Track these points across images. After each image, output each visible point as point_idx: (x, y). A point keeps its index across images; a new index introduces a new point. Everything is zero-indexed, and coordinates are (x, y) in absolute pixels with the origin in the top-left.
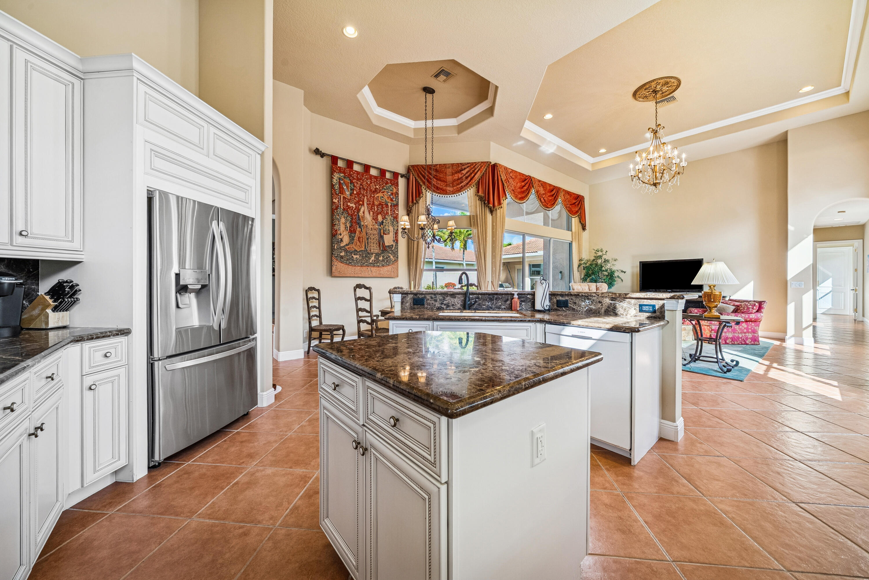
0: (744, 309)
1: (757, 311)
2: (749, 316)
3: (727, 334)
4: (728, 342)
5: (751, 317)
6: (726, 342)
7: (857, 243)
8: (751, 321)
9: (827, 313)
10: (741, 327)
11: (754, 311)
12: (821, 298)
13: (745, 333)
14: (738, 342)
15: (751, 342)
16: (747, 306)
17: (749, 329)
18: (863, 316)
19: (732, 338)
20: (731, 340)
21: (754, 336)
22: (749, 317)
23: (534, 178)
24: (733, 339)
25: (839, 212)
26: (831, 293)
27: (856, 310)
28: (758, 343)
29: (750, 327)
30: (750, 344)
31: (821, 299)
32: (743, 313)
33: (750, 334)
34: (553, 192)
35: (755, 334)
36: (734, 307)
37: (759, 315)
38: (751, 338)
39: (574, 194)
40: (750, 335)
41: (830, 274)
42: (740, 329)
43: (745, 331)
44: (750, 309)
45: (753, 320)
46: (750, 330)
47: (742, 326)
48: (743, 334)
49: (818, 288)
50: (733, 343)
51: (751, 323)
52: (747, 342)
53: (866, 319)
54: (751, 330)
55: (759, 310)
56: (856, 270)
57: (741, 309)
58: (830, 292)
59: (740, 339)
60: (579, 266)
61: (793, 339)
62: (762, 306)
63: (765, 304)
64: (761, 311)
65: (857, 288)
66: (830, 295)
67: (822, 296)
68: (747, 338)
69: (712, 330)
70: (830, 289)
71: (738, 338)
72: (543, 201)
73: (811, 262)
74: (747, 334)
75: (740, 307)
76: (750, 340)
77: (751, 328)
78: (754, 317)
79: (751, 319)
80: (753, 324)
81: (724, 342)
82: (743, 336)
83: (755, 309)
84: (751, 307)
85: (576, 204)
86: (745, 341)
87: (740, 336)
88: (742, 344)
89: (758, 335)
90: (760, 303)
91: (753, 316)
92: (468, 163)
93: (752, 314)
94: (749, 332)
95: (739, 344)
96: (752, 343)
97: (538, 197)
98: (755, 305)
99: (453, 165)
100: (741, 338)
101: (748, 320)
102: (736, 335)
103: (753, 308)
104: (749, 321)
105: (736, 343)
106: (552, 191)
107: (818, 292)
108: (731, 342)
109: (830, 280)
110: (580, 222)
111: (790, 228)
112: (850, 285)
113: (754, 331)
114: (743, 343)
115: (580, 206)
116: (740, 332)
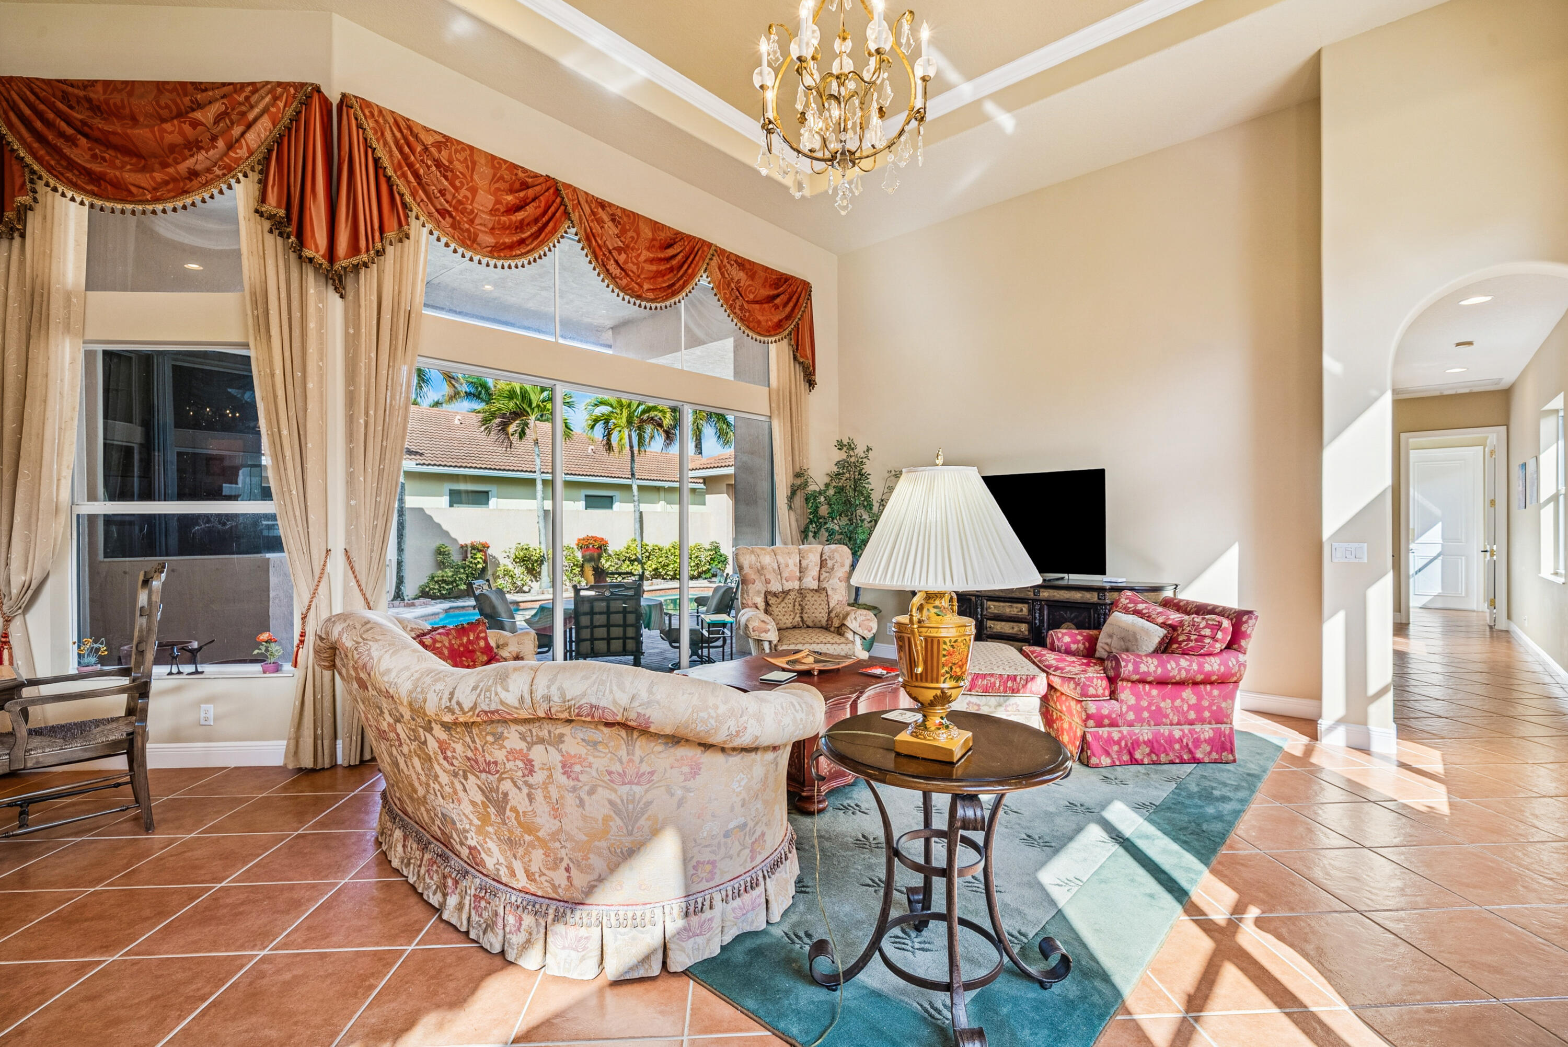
0: (1189, 640)
1: (1229, 647)
2: (1201, 665)
3: (1136, 729)
4: (1138, 756)
5: (1207, 668)
6: (1131, 755)
7: (1494, 435)
8: (1207, 681)
9: (1430, 606)
10: (1178, 703)
11: (1219, 646)
12: (1420, 570)
13: (1191, 723)
14: (1172, 756)
15: (1210, 753)
16: (1197, 629)
17: (1205, 709)
18: (1509, 617)
19: (1149, 743)
20: (1147, 750)
21: (1219, 733)
22: (1200, 671)
23: (575, 190)
24: (1154, 747)
25: (1458, 345)
26: (1440, 558)
27: (1493, 604)
28: (1231, 757)
29: (1206, 703)
30: (1207, 760)
31: (1419, 574)
32: (1185, 653)
33: (1207, 727)
34: (670, 252)
35: (1223, 727)
36: (1162, 632)
37: (1232, 660)
38: (1210, 741)
39: (766, 269)
40: (1206, 731)
41: (1438, 512)
42: (1175, 709)
43: (1192, 715)
44: (1207, 640)
45: (1214, 678)
46: (1207, 714)
47: (1183, 700)
48: (1186, 728)
49: (1412, 546)
50: (1154, 758)
51: (1208, 687)
52: (1199, 755)
53: (1515, 628)
54: (1211, 712)
55: (1234, 644)
56: (1493, 503)
57: (1180, 639)
58: (1439, 555)
59: (1177, 746)
60: (793, 493)
61: (1341, 731)
62: (1243, 629)
63: (1251, 622)
64: (1240, 646)
65: (1495, 547)
66: (1438, 562)
67: (1420, 566)
68: (1197, 742)
69: (1089, 717)
70: (1438, 549)
71: (1171, 740)
72: (616, 271)
73: (1388, 481)
74: (1198, 728)
75: (1180, 630)
76: (1208, 749)
77: (1211, 705)
78: (1216, 667)
79: (1209, 675)
80: (1216, 692)
81: (1126, 758)
82: (1184, 735)
83: (1222, 641)
84: (1207, 632)
85: (778, 301)
86: (1190, 752)
87: (1177, 734)
88: (1183, 762)
89: (1231, 729)
90: (1239, 619)
91: (1213, 665)
92: (224, 84)
93: (1212, 659)
94: (1203, 721)
95: (1172, 762)
96: (1215, 756)
97: (596, 259)
98: (1219, 626)
99: (161, 87)
100: (1180, 740)
101: (1200, 678)
102: (1165, 730)
103: (1213, 638)
104: (1203, 682)
105: (1163, 758)
106: (670, 246)
107: (1411, 555)
108: (1149, 755)
109: (1438, 528)
110: (795, 358)
111: (1329, 362)
112: (1478, 541)
113: (1221, 717)
114: (1186, 757)
115: (788, 309)
116: (1175, 720)
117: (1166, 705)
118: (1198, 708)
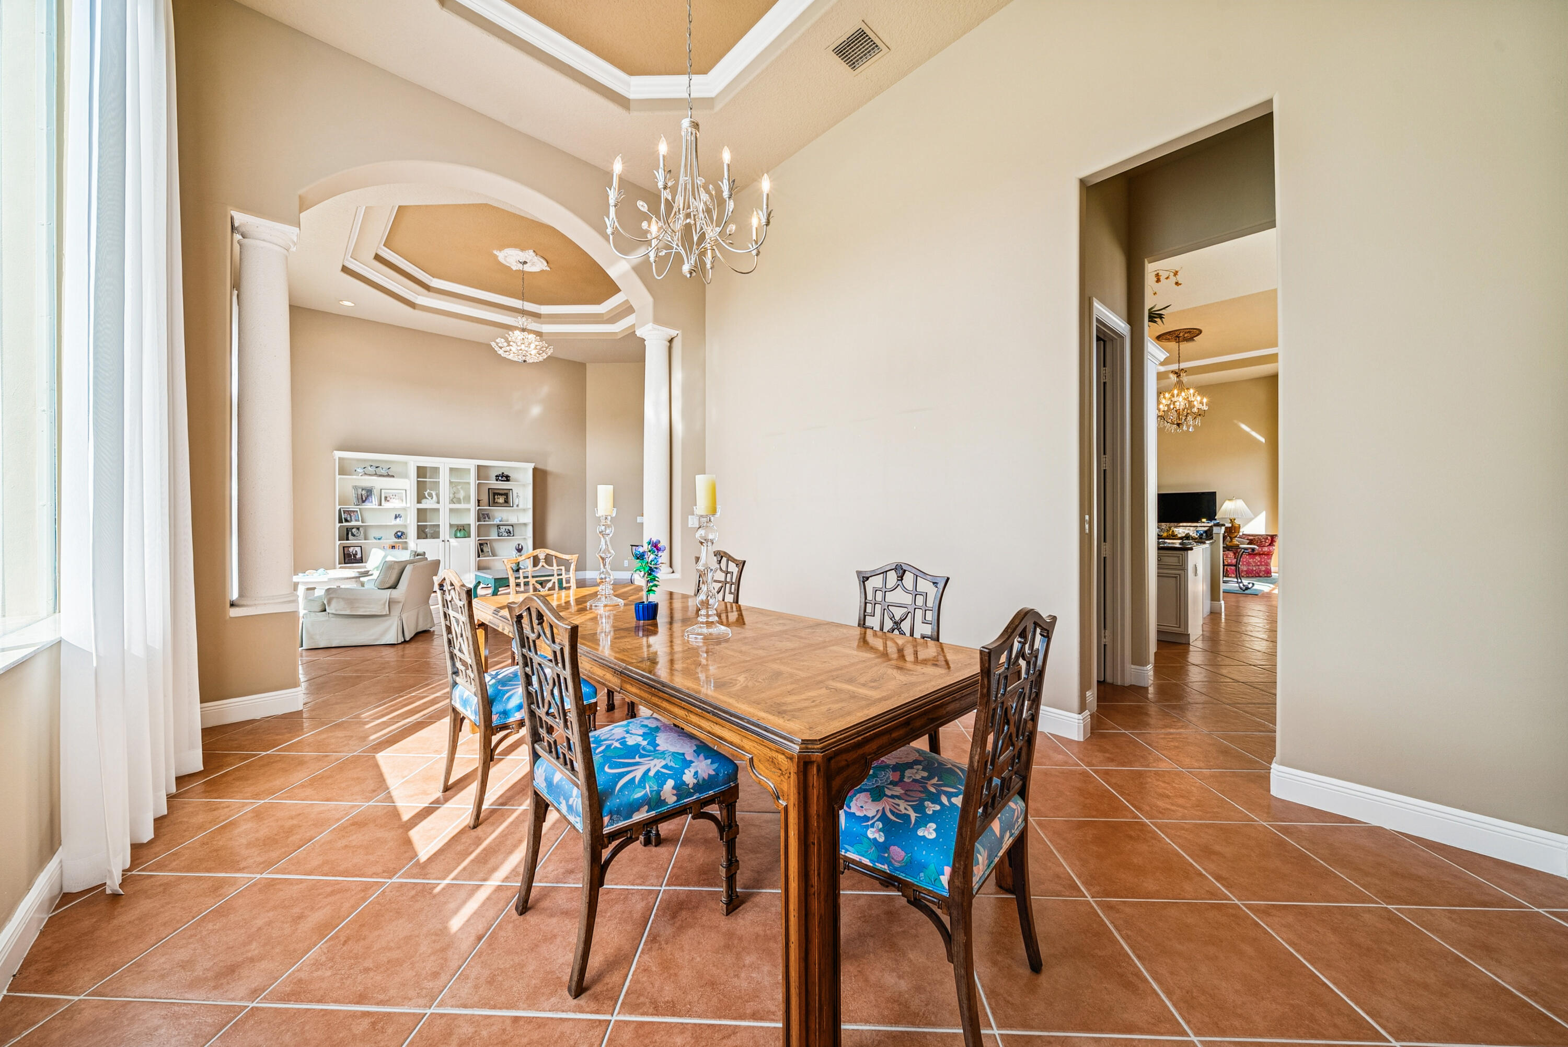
0: (1257, 543)
2: (1262, 550)
5: (1264, 550)
11: (1267, 544)
13: (1258, 565)
14: (1253, 575)
16: (1260, 539)
24: (1247, 572)
28: (1270, 573)
29: (1263, 560)
30: (1264, 574)
35: (1268, 567)
36: (1248, 541)
37: (1271, 549)
38: (1265, 570)
40: (1263, 568)
42: (1254, 562)
44: (1263, 543)
45: (1266, 553)
46: (1263, 563)
47: (1256, 559)
50: (1248, 575)
51: (1264, 555)
52: (1261, 575)
54: (1265, 562)
55: (1271, 544)
62: (1274, 540)
63: (1276, 539)
64: (1273, 545)
68: (1260, 571)
71: (1252, 570)
74: (1260, 566)
75: (1254, 540)
76: (1264, 572)
77: (1265, 560)
79: (1264, 552)
80: (1266, 557)
82: (1256, 569)
84: (1264, 540)
86: (1258, 574)
88: (1256, 577)
89: (1271, 567)
90: (1273, 537)
91: (1266, 549)
94: (1262, 565)
96: (1266, 574)
98: (1267, 538)
102: (1251, 568)
103: (1266, 542)
104: (1262, 554)
113: (1267, 564)
116: (1254, 565)
117: (1251, 560)
118: (1260, 562)
